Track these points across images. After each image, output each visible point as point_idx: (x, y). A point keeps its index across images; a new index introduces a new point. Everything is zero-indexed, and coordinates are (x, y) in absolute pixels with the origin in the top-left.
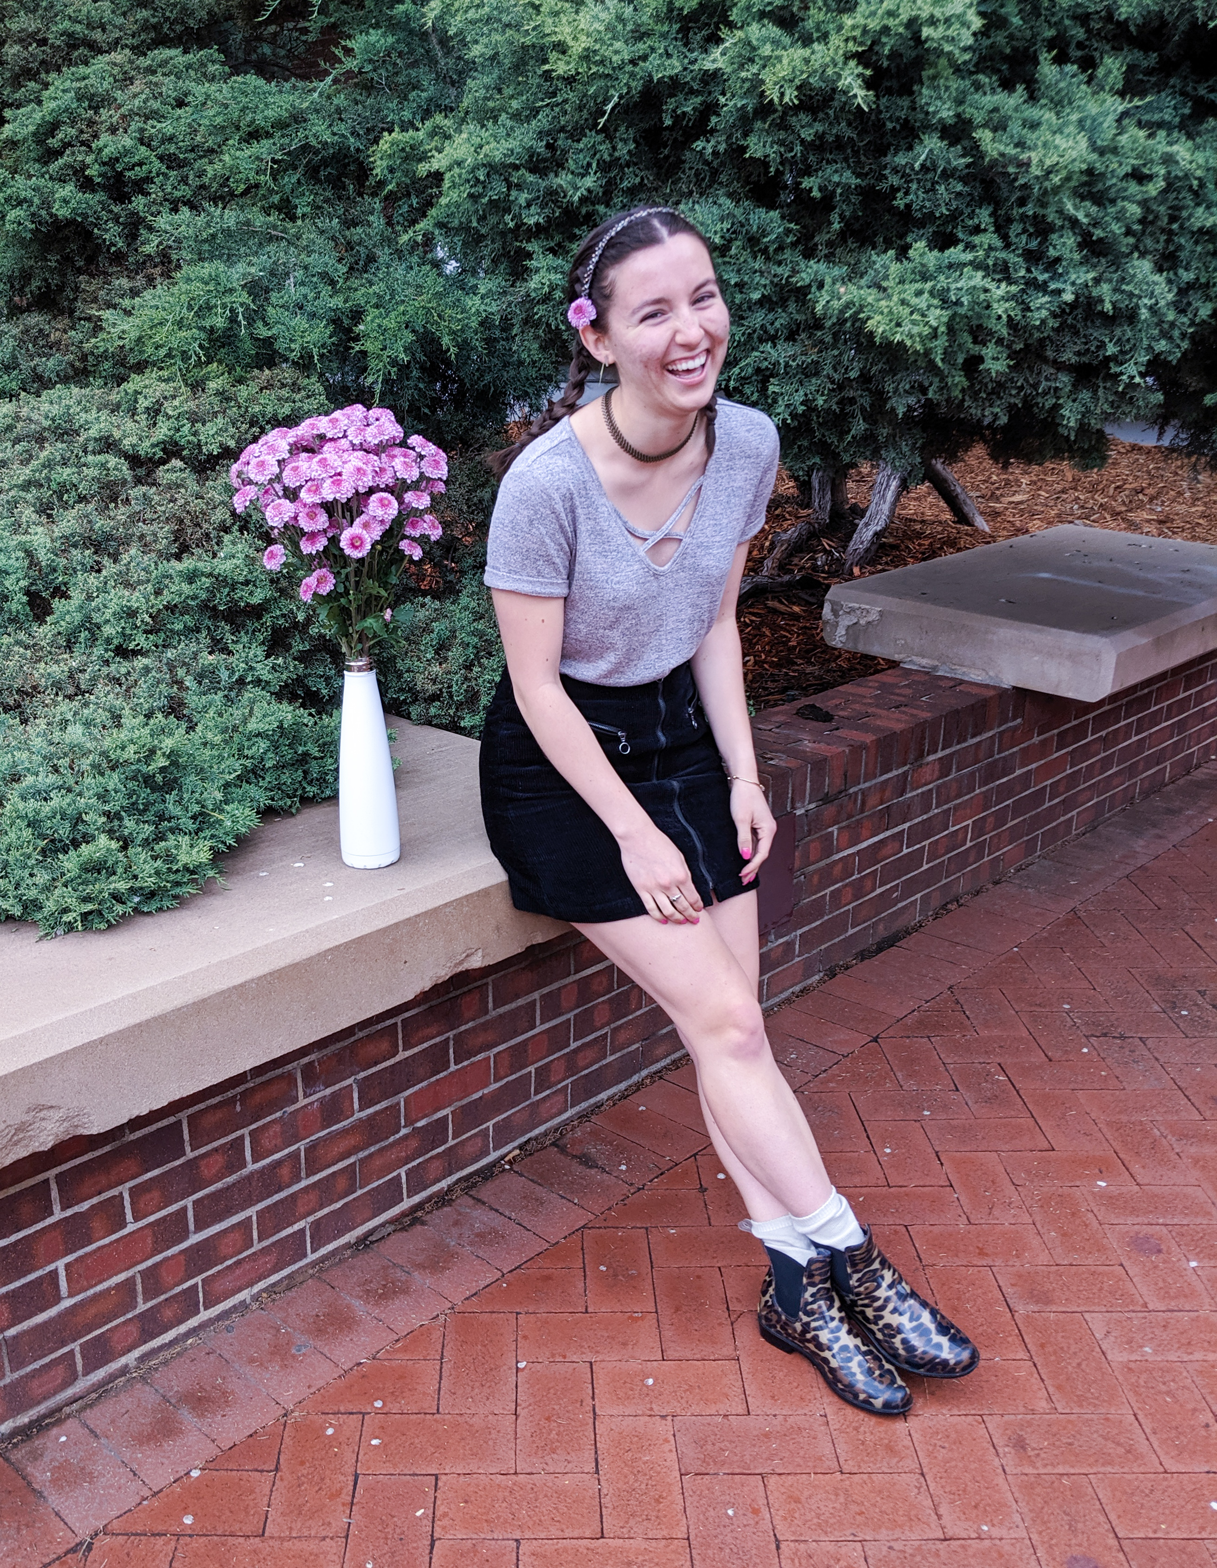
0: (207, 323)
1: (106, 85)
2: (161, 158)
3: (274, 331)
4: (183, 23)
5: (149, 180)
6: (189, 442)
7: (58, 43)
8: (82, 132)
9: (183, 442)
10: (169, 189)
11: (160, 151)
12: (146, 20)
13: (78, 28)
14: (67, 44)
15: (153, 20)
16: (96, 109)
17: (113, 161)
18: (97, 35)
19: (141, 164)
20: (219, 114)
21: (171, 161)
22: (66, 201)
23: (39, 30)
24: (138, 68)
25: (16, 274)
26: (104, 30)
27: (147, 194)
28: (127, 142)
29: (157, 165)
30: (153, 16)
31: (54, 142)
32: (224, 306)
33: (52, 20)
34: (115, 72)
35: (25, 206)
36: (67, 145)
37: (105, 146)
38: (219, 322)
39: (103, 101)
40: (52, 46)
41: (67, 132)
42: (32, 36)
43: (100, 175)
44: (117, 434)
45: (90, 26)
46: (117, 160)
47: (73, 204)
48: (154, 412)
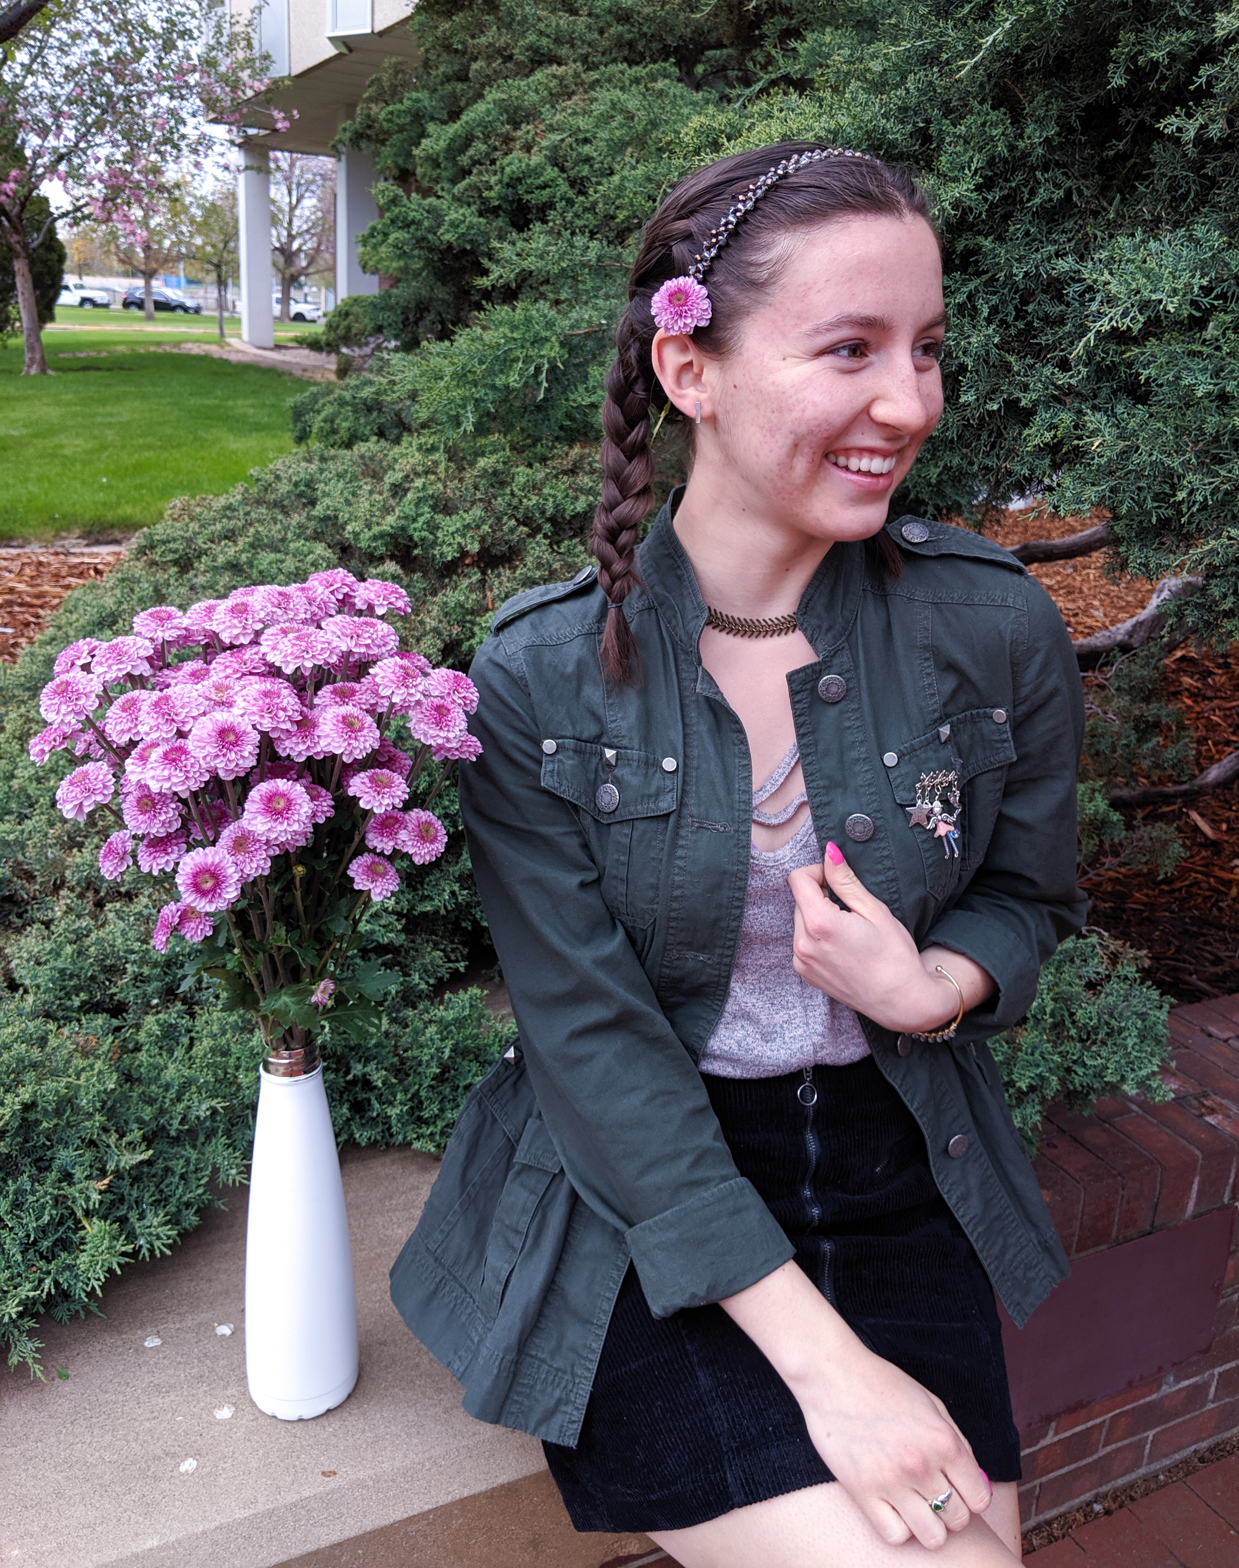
0: (499, 381)
1: (536, 98)
2: (572, 183)
3: (594, 399)
4: (662, 40)
5: (551, 205)
6: (423, 539)
7: (522, 58)
8: (496, 149)
9: (416, 536)
10: (569, 216)
11: (572, 173)
12: (621, 36)
13: (545, 41)
14: (532, 61)
15: (629, 36)
16: (516, 126)
17: (514, 182)
18: (564, 51)
19: (545, 186)
20: (622, 126)
21: (579, 185)
22: (454, 225)
23: (508, 45)
24: (582, 83)
25: (412, 305)
26: (573, 46)
27: (545, 222)
28: (536, 159)
29: (564, 187)
30: (630, 31)
31: (464, 160)
32: (528, 360)
33: (523, 35)
34: (552, 85)
35: (413, 227)
36: (476, 162)
37: (510, 164)
38: (513, 379)
39: (527, 116)
40: (517, 64)
41: (479, 147)
42: (499, 52)
43: (500, 198)
44: (343, 516)
45: (558, 41)
46: (519, 180)
47: (462, 229)
48: (398, 490)
